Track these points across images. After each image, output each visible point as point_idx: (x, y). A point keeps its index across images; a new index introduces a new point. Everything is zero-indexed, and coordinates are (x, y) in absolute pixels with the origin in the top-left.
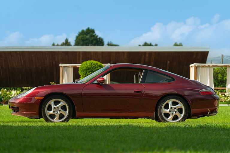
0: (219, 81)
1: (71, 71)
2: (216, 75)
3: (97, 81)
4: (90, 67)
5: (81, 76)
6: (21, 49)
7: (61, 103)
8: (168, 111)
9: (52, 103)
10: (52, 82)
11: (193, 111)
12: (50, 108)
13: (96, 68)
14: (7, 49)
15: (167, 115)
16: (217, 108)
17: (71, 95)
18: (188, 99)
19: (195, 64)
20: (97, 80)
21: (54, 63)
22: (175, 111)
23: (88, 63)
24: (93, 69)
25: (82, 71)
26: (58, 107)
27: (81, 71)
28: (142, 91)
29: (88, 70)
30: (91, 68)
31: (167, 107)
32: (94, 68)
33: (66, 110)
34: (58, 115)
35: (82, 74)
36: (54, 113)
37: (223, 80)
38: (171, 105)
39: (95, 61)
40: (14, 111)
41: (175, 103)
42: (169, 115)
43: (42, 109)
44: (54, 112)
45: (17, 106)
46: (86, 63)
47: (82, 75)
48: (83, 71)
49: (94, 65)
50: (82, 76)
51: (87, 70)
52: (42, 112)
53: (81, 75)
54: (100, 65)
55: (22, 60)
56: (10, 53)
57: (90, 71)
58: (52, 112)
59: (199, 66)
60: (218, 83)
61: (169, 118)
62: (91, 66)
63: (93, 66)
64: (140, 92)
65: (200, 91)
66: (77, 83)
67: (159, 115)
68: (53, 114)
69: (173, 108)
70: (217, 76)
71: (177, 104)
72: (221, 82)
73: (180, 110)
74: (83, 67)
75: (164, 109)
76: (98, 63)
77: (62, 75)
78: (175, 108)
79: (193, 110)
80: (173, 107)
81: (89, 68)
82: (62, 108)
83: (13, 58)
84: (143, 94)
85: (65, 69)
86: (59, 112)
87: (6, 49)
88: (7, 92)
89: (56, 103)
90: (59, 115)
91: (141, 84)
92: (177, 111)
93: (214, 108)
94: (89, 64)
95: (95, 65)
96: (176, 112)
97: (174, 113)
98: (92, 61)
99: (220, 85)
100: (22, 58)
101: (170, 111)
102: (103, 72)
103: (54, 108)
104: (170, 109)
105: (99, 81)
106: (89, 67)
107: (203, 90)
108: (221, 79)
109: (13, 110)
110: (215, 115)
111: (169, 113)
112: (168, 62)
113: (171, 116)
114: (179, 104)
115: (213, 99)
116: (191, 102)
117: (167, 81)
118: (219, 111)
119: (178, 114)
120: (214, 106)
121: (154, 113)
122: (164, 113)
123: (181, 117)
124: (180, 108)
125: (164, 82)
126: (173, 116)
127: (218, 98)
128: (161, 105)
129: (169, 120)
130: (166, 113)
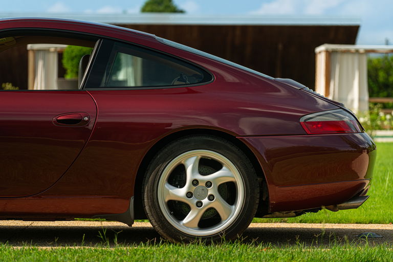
8: (180, 193)
11: (276, 193)
15: (179, 209)
16: (367, 182)
18: (259, 150)
22: (209, 193)
27: (68, 60)
28: (86, 119)
31: (177, 178)
35: (71, 65)
38: (193, 171)
41: (208, 166)
42: (188, 208)
47: (69, 69)
61: (186, 220)
64: (78, 121)
65: (302, 120)
67: (147, 208)
69: (202, 184)
71: (216, 166)
73: (228, 191)
75: (168, 187)
78: (209, 184)
79: (277, 189)
80: (202, 181)
85: (41, 55)
91: (85, 92)
92: (217, 196)
93: (354, 183)
96: (211, 198)
97: (205, 201)
101: (189, 195)
104: (189, 187)
107: (316, 117)
110: (356, 207)
111: (187, 201)
112: (280, 46)
113: (192, 214)
114: (224, 168)
115: (351, 149)
116: (267, 162)
117: (184, 83)
118: (373, 190)
119: (219, 205)
120: (355, 176)
121: (129, 199)
122: (166, 200)
123: (230, 215)
124: (227, 183)
125: (175, 84)
126: (200, 211)
127: (371, 144)
128: (158, 172)
129: (187, 226)
130: (174, 201)
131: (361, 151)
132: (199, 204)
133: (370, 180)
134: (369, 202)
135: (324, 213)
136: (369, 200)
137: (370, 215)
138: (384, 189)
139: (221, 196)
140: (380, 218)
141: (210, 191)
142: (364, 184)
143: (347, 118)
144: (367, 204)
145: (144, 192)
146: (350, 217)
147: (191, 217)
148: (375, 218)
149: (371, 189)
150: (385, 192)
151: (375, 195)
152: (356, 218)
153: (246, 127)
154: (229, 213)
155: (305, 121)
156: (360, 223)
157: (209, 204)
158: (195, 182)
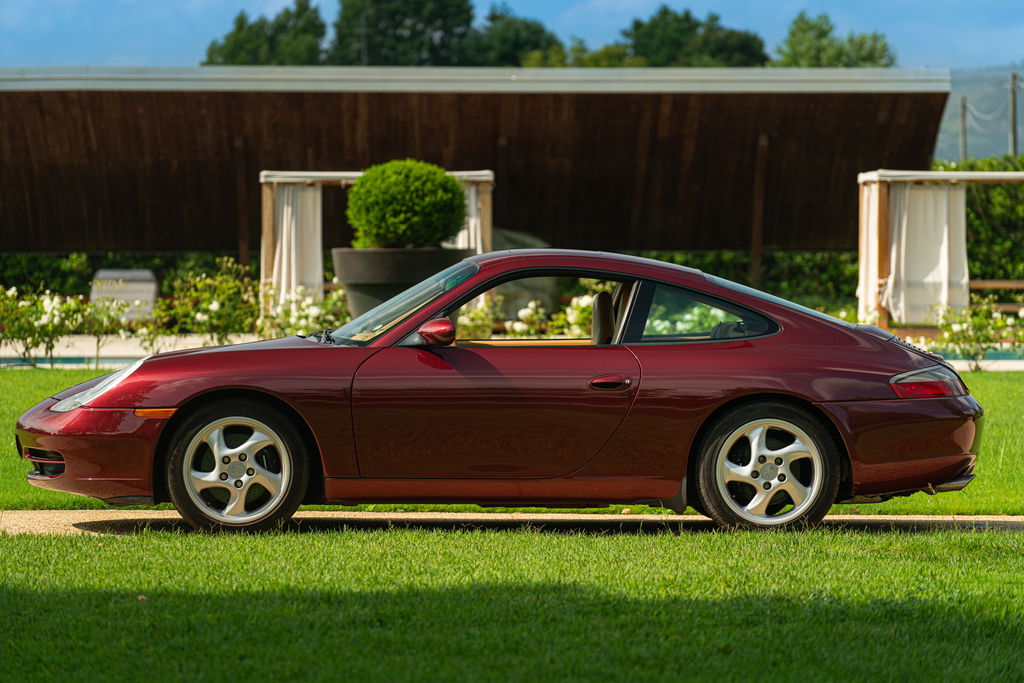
0: (997, 223)
1: (313, 202)
2: (983, 196)
3: (421, 333)
4: (399, 193)
5: (360, 234)
6: (87, 79)
7: (256, 434)
8: (744, 472)
9: (212, 434)
10: (225, 258)
11: (863, 471)
12: (204, 460)
13: (425, 195)
14: (25, 80)
15: (742, 492)
16: (973, 457)
17: (296, 396)
18: (839, 417)
19: (881, 172)
20: (421, 330)
21: (238, 143)
22: (779, 473)
23: (389, 172)
24: (411, 199)
25: (363, 208)
26: (242, 457)
27: (359, 211)
28: (628, 381)
29: (391, 203)
30: (404, 198)
31: (740, 453)
32: (418, 196)
33: (276, 468)
34: (244, 490)
35: (364, 222)
36: (222, 484)
37: (1013, 217)
38: (759, 445)
39: (421, 164)
40: (41, 469)
41: (777, 439)
42: (753, 491)
43: (171, 466)
44: (223, 476)
45: (56, 450)
46: (383, 172)
47: (361, 229)
48: (368, 210)
49: (417, 184)
50: (365, 232)
51: (387, 203)
52: (170, 478)
53: (356, 230)
54: (447, 179)
55: (92, 132)
56: (36, 99)
57: (400, 212)
58: (212, 477)
59: (903, 184)
60: (990, 234)
61: (751, 506)
62: (403, 189)
63: (412, 188)
64: (619, 384)
65: (892, 381)
66: (329, 339)
67: (703, 491)
68: (219, 488)
69: (770, 461)
70: (989, 201)
71: (787, 439)
72: (1004, 224)
73: (802, 470)
74: (368, 192)
75: (728, 464)
76: (435, 174)
77: (271, 223)
78: (779, 461)
79: (863, 466)
80: (771, 457)
81: (394, 198)
82: (258, 458)
83: (48, 119)
84: (631, 395)
85: (287, 193)
86: (245, 478)
87: (18, 80)
88: (21, 303)
89: (234, 436)
90: (244, 493)
91: (623, 348)
92: (789, 475)
93: (956, 459)
94: (393, 178)
95: (424, 184)
96: (782, 478)
97: (775, 482)
98: (410, 163)
99: (999, 240)
100: (90, 121)
101: (755, 474)
102: (450, 291)
103: (226, 460)
104: (755, 465)
105: (430, 335)
106: (394, 190)
108: (1004, 211)
109: (34, 463)
110: (960, 489)
111: (752, 481)
112: (763, 141)
113: (759, 498)
114: (797, 441)
115: (953, 416)
116: (849, 431)
117: (741, 335)
118: (980, 469)
119: (791, 486)
120: (958, 450)
121: (680, 480)
122: (727, 481)
123: (805, 499)
124: (800, 460)
125: (731, 336)
126: (768, 494)
127: (977, 409)
128: (716, 446)
129: (752, 512)
130: (736, 482)
131: (965, 418)
132: (767, 486)
133: (977, 454)
134: (974, 486)
135: (919, 497)
136: (975, 482)
137: (976, 503)
138: (997, 467)
139: (794, 475)
140: (991, 507)
141: (781, 470)
142: (969, 460)
143: (948, 378)
144: (972, 487)
145: (698, 472)
146: (948, 506)
147: (758, 501)
148: (983, 507)
149: (977, 465)
150: (998, 472)
151: (985, 476)
152: (956, 507)
153: (823, 389)
154: (804, 496)
155: (896, 383)
156: (963, 514)
157: (778, 486)
158: (762, 459)
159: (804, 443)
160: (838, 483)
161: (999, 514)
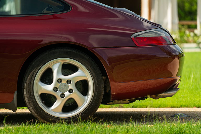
8: (49, 88)
11: (117, 87)
15: (48, 99)
16: (178, 79)
18: (103, 57)
22: (69, 88)
31: (47, 78)
38: (58, 72)
41: (68, 69)
42: (55, 99)
61: (53, 107)
65: (133, 36)
67: (26, 99)
69: (64, 82)
71: (74, 69)
73: (82, 87)
75: (40, 84)
78: (69, 82)
80: (64, 79)
92: (75, 90)
96: (71, 91)
97: (67, 93)
101: (56, 89)
104: (55, 84)
107: (142, 34)
110: (171, 96)
111: (54, 93)
113: (58, 103)
114: (79, 70)
115: (167, 56)
117: (51, 12)
118: (182, 85)
119: (76, 96)
120: (170, 74)
122: (40, 93)
123: (84, 103)
124: (81, 81)
125: (44, 12)
126: (63, 100)
127: (181, 52)
128: (33, 74)
129: (54, 111)
130: (45, 94)
131: (173, 57)
132: (62, 96)
133: (180, 77)
136: (180, 91)
137: (180, 102)
138: (190, 84)
139: (78, 90)
140: (188, 104)
141: (70, 86)
142: (176, 80)
143: (164, 35)
144: (178, 94)
145: (24, 88)
148: (184, 104)
149: (181, 83)
150: (191, 86)
152: (171, 103)
154: (84, 101)
155: (135, 37)
157: (69, 96)
158: (59, 81)
159: (84, 72)
160: (103, 93)
161: (191, 107)
